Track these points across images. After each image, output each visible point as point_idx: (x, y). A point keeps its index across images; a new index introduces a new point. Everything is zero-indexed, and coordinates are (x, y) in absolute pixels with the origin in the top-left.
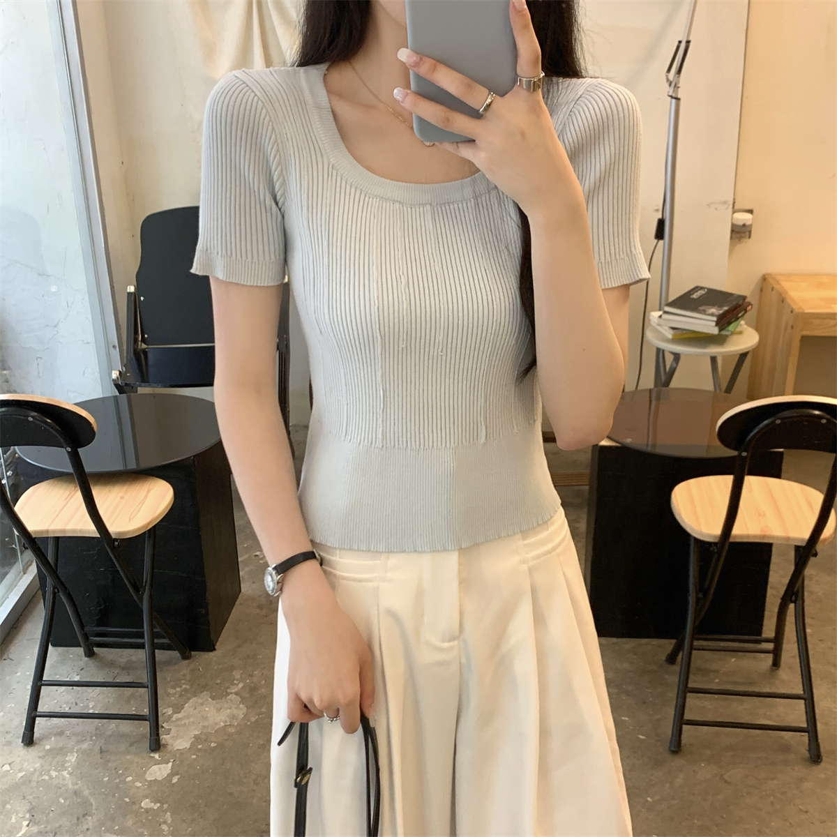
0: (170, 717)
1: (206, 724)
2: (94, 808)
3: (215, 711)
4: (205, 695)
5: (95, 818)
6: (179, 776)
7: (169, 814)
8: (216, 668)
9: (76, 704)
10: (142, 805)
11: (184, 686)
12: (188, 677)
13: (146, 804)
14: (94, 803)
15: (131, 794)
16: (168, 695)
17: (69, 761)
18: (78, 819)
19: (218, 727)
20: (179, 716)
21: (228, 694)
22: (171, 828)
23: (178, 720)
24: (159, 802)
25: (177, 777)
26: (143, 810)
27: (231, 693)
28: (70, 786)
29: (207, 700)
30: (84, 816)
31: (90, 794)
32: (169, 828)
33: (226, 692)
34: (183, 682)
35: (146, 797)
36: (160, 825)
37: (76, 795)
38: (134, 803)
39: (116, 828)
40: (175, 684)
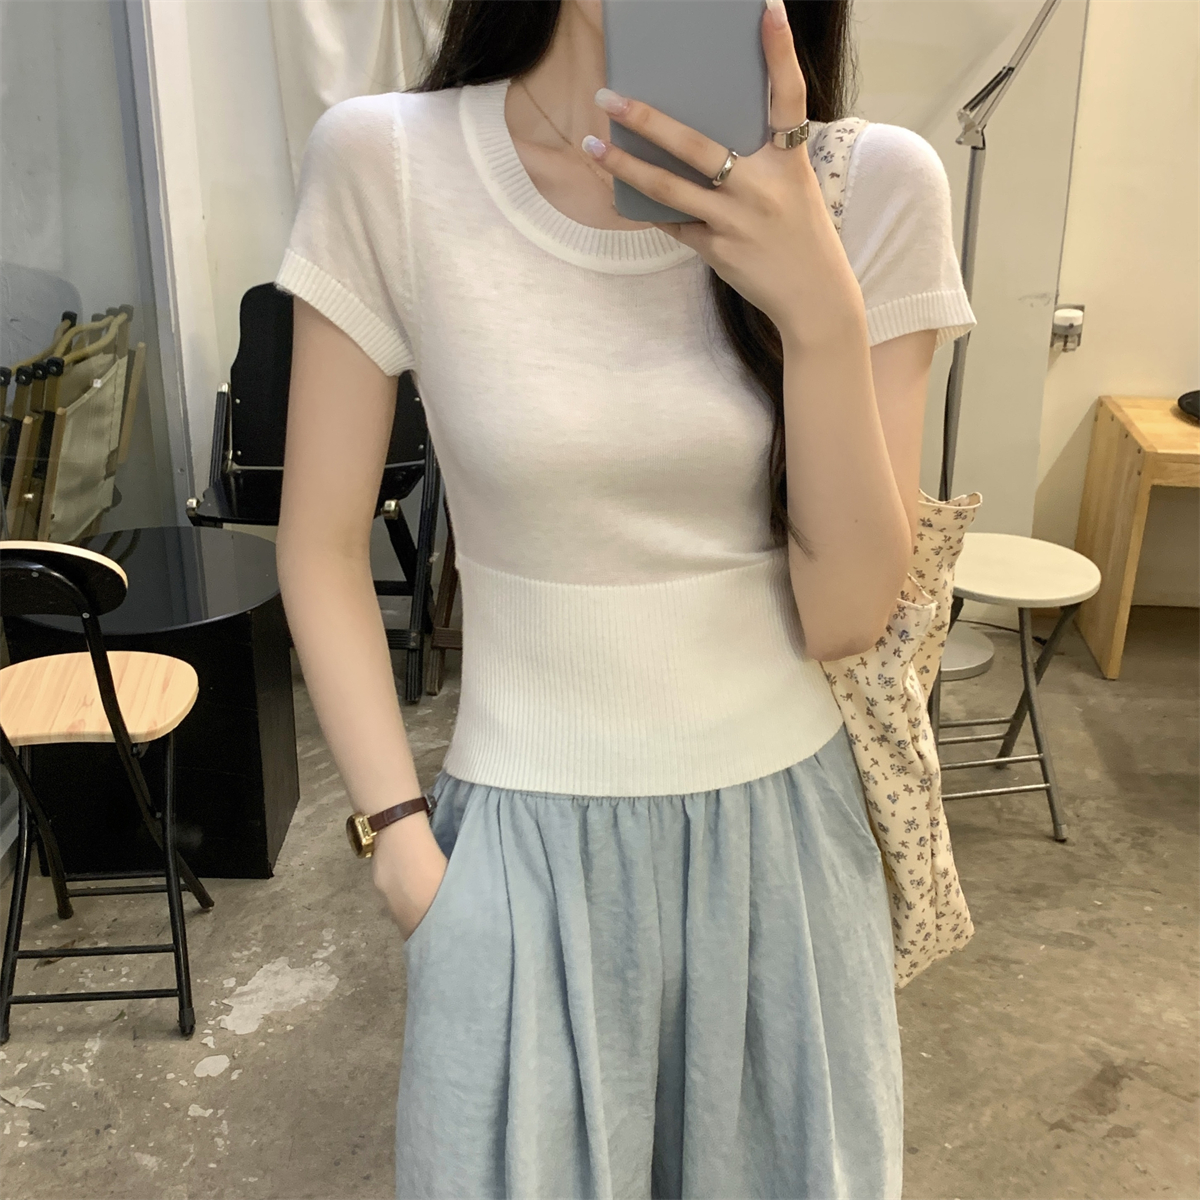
0: (232, 990)
1: (281, 1000)
2: (120, 1117)
3: (294, 983)
4: (282, 962)
5: (122, 1131)
6: (241, 1071)
7: (225, 1122)
10: (189, 1113)
11: (253, 949)
12: (260, 935)
13: (195, 1110)
14: (121, 1111)
15: (172, 1098)
16: (232, 960)
17: (90, 1050)
18: (98, 1132)
19: (294, 1006)
20: (245, 988)
21: (313, 960)
22: (228, 1142)
23: (243, 994)
24: (212, 1107)
25: (237, 1073)
26: (189, 1119)
27: (317, 959)
28: (89, 1085)
29: (284, 968)
31: (116, 1096)
32: (225, 1142)
33: (311, 958)
34: (252, 942)
35: (194, 1100)
36: (213, 1138)
37: (97, 1098)
38: (177, 1110)
39: (151, 1145)
40: (242, 946)
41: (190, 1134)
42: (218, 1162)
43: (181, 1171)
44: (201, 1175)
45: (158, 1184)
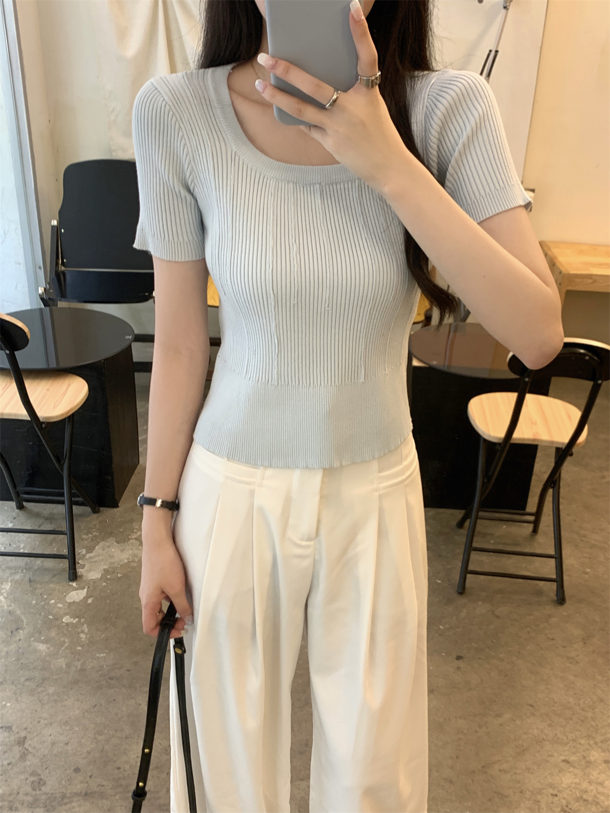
0: (84, 556)
1: (113, 560)
2: (24, 624)
3: (120, 552)
4: (112, 540)
5: (26, 631)
6: (93, 598)
7: (85, 625)
8: (119, 520)
9: (10, 545)
10: (64, 620)
11: (94, 533)
12: (97, 526)
13: (66, 619)
14: (25, 620)
15: (54, 612)
16: (83, 539)
17: (5, 589)
18: (12, 632)
19: (121, 563)
20: (92, 555)
21: (129, 539)
22: (88, 636)
23: (90, 558)
24: (78, 617)
25: (91, 599)
26: (64, 624)
27: (132, 539)
28: (6, 607)
29: (113, 543)
30: (17, 629)
31: (22, 613)
32: (86, 636)
33: (128, 538)
34: (93, 530)
35: (66, 614)
36: (79, 634)
37: (10, 614)
38: (57, 619)
39: (43, 638)
40: (88, 532)
41: (65, 632)
42: (82, 646)
43: (61, 651)
44: (72, 653)
45: (48, 659)
